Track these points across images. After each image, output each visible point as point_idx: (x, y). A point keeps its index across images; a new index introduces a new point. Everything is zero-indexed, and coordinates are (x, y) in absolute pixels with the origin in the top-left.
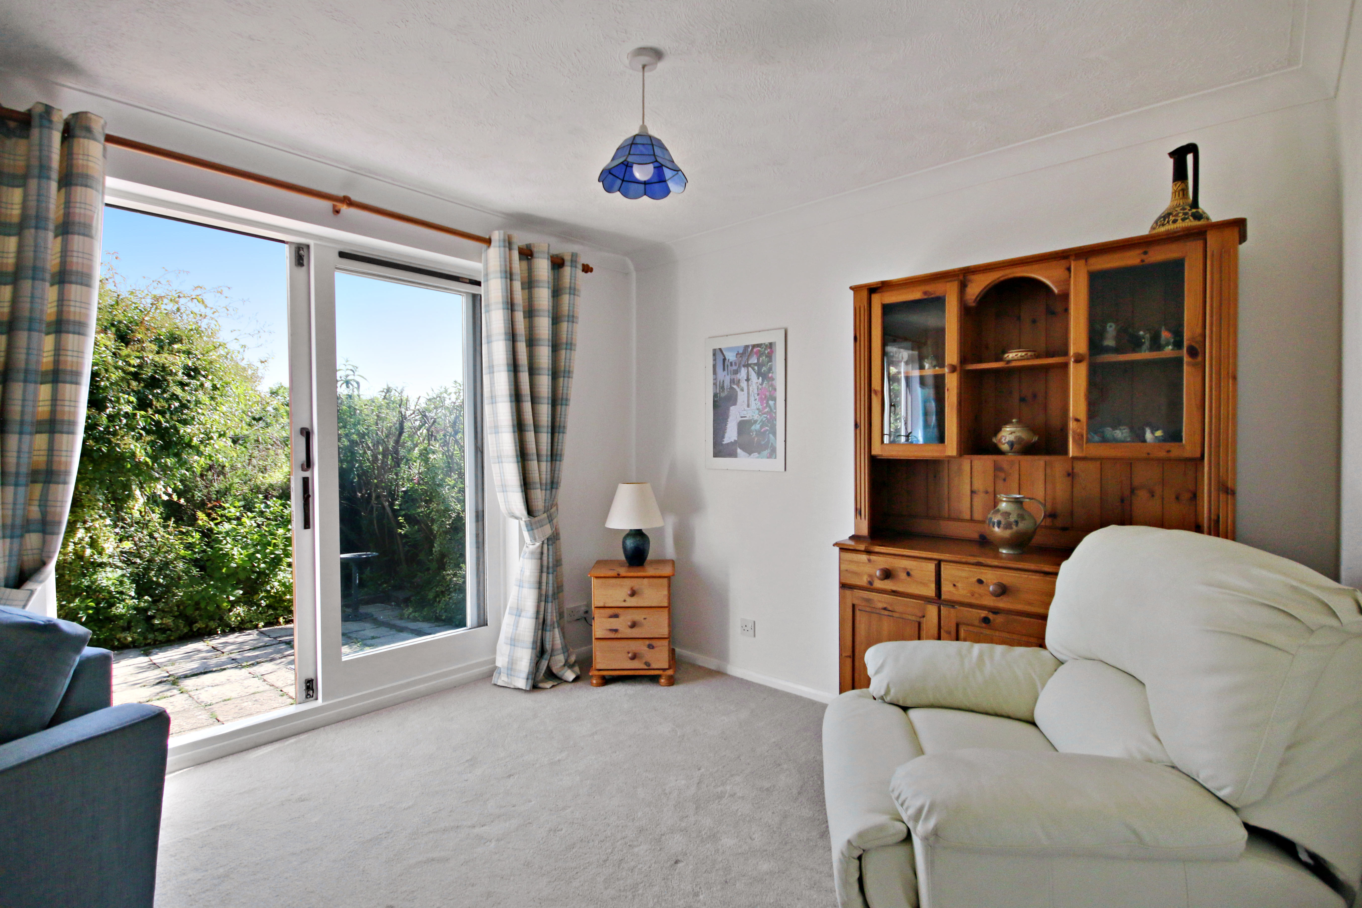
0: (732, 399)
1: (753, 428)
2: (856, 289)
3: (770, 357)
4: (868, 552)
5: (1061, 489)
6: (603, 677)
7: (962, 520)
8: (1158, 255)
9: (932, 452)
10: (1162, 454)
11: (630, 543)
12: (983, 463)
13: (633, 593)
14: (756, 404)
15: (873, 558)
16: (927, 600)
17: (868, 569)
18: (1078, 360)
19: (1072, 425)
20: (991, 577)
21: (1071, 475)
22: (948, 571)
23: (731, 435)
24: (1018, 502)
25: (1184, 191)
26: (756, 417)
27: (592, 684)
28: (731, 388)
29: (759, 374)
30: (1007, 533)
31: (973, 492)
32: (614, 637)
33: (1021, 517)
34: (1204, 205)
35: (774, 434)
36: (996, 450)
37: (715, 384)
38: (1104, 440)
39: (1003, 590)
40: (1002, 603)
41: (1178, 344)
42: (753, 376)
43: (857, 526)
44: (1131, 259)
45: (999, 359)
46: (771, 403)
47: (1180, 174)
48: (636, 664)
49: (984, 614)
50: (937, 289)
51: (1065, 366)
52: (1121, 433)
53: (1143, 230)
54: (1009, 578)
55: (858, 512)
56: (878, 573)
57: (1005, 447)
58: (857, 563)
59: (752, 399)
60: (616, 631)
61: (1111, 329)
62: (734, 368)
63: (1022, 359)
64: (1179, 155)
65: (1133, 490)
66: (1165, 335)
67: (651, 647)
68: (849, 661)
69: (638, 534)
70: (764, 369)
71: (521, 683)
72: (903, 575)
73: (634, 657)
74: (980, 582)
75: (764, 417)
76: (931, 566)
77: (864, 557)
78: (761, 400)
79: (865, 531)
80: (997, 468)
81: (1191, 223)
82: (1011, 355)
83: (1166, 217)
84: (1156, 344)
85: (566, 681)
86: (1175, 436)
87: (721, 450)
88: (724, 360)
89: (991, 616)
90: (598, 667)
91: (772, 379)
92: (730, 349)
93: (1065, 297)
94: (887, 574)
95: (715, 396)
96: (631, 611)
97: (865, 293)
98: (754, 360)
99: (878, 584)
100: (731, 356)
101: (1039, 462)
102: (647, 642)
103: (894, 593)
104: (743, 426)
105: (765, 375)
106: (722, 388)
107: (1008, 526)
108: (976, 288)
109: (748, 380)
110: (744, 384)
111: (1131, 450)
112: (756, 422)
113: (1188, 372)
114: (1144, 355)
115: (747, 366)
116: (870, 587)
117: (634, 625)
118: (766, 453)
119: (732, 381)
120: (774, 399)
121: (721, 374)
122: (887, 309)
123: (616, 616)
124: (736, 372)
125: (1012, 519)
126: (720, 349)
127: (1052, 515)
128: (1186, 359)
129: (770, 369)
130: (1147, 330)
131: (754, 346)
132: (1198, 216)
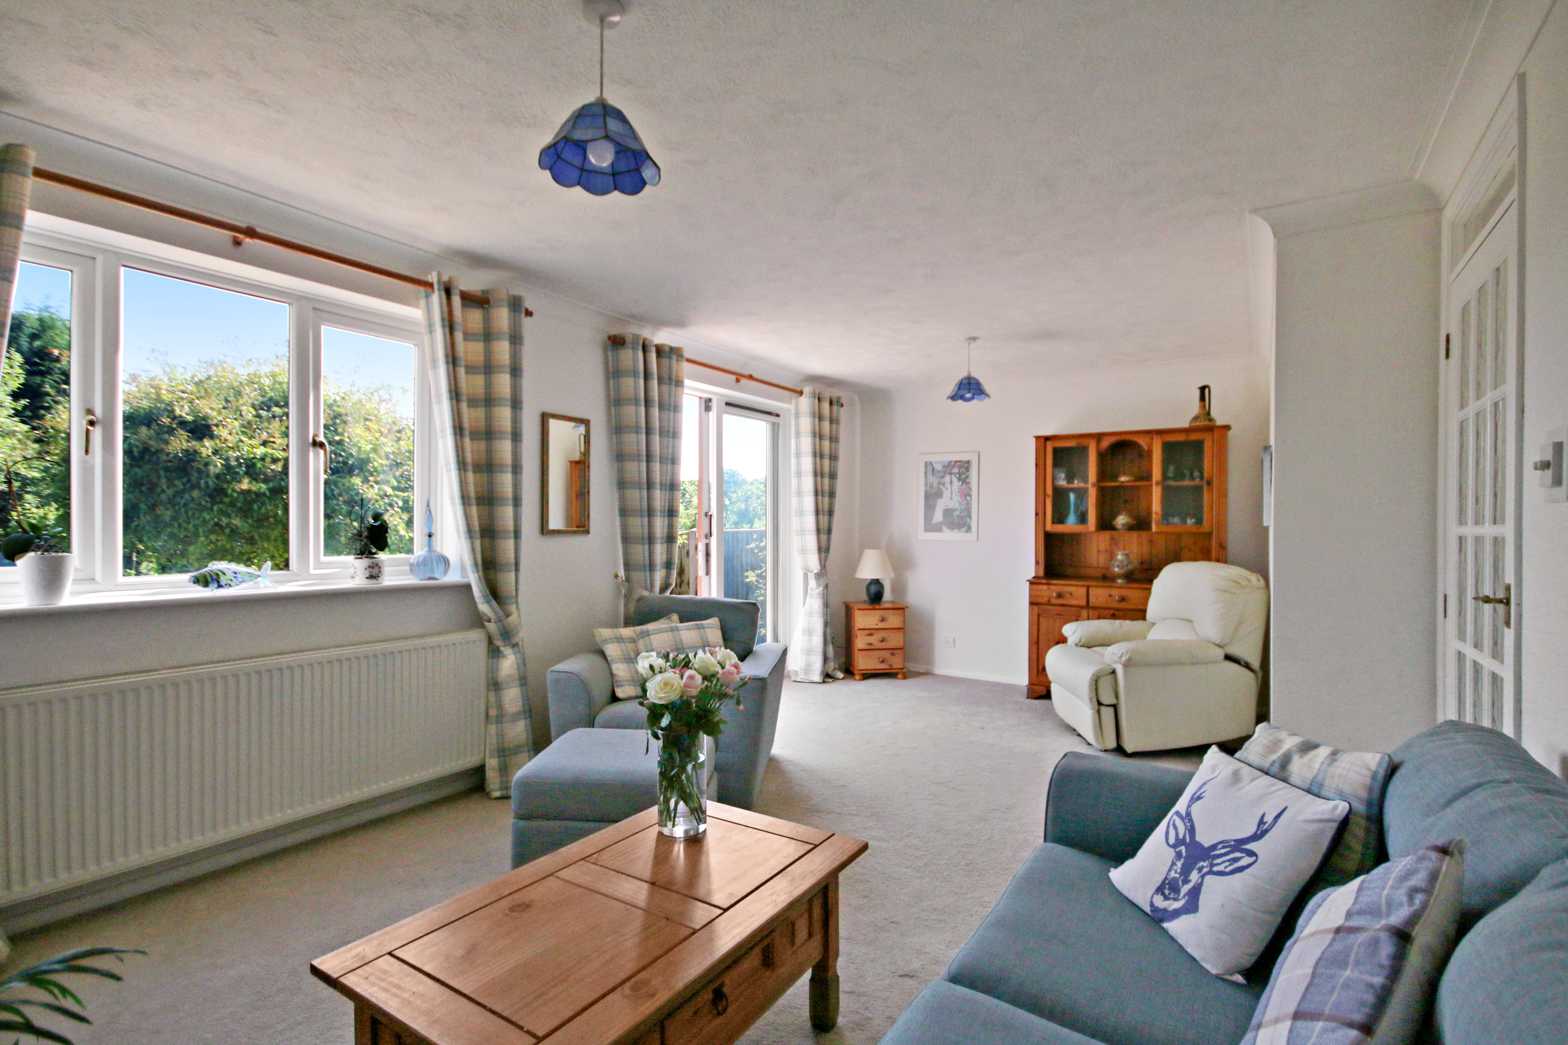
0: (939, 494)
1: (955, 513)
2: (1037, 438)
3: (967, 469)
4: (1048, 584)
5: (1145, 550)
6: (863, 674)
7: (1093, 567)
8: (1193, 437)
9: (1080, 528)
10: (1195, 531)
11: (873, 588)
12: (1106, 535)
13: (883, 620)
14: (956, 498)
15: (1051, 587)
16: (1081, 607)
17: (1047, 593)
18: (1157, 485)
19: (1154, 516)
20: (1116, 593)
21: (1151, 541)
22: (1092, 591)
23: (938, 517)
24: (1127, 555)
25: (1204, 406)
26: (957, 506)
27: (855, 680)
28: (939, 488)
29: (959, 479)
30: (1122, 571)
31: (1099, 552)
32: (870, 649)
33: (1129, 563)
34: (1213, 413)
35: (970, 517)
36: (1113, 528)
37: (926, 485)
38: (1168, 523)
39: (1123, 599)
40: (1122, 605)
41: (1202, 478)
42: (955, 480)
43: (1036, 571)
44: (1181, 438)
45: (1116, 481)
46: (968, 498)
47: (1202, 398)
48: (882, 666)
49: (1112, 612)
50: (1084, 442)
51: (1151, 486)
52: (1176, 520)
53: (1186, 424)
54: (1126, 592)
55: (1037, 563)
56: (1054, 595)
57: (1119, 527)
58: (1041, 590)
59: (954, 495)
60: (871, 644)
61: (1172, 468)
62: (941, 474)
63: (1128, 482)
64: (1203, 389)
65: (1181, 549)
66: (1196, 474)
67: (893, 654)
68: (1035, 646)
69: (877, 582)
70: (963, 476)
71: (817, 677)
72: (1068, 596)
73: (883, 662)
74: (1110, 596)
75: (963, 507)
76: (1084, 590)
77: (1045, 587)
78: (961, 496)
79: (1041, 573)
80: (1112, 538)
81: (1207, 423)
82: (1123, 479)
83: (1196, 418)
84: (1192, 478)
85: (838, 679)
86: (1199, 522)
87: (930, 527)
88: (933, 469)
89: (1116, 613)
90: (860, 668)
91: (968, 483)
92: (939, 463)
93: (1150, 452)
94: (1060, 596)
95: (926, 492)
96: (881, 631)
97: (1043, 440)
98: (956, 470)
99: (1054, 601)
100: (939, 467)
101: (1134, 534)
102: (890, 651)
103: (1062, 605)
104: (948, 512)
105: (964, 480)
106: (932, 486)
107: (1123, 567)
108: (1106, 443)
109: (951, 483)
110: (948, 485)
111: (1180, 529)
112: (956, 510)
113: (1206, 496)
114: (1187, 483)
115: (951, 474)
116: (1049, 603)
117: (882, 641)
118: (964, 529)
119: (939, 483)
120: (970, 496)
121: (931, 478)
122: (1056, 451)
123: (871, 635)
124: (943, 477)
125: (1125, 563)
126: (931, 462)
127: (1142, 563)
128: (1205, 486)
129: (968, 477)
130: (1188, 469)
131: (956, 462)
132: (1211, 420)
